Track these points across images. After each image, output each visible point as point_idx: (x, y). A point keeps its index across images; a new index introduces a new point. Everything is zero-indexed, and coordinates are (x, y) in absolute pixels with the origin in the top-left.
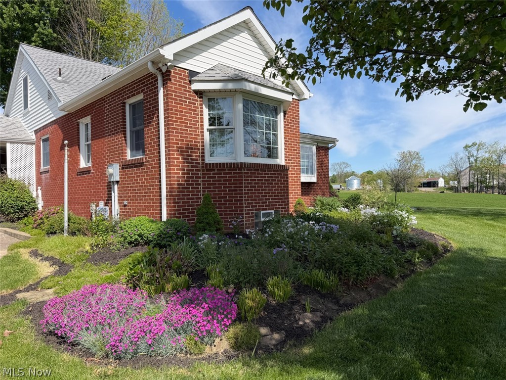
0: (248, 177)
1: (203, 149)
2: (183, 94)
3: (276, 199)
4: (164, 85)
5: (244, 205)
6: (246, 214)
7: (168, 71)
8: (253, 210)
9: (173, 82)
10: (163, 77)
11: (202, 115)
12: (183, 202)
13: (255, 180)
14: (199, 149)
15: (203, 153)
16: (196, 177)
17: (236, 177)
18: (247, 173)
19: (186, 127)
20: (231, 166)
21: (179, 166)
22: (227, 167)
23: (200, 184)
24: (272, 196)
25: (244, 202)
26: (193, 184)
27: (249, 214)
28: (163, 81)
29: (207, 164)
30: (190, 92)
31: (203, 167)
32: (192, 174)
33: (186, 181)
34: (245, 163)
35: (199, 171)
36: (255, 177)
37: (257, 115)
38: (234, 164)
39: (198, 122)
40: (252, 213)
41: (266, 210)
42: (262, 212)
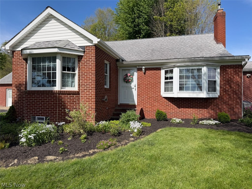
2: (18, 61)
3: (46, 110)
5: (25, 112)
6: (26, 117)
7: (13, 54)
8: (30, 115)
12: (16, 108)
14: (24, 84)
15: (26, 86)
19: (19, 75)
21: (15, 92)
24: (44, 108)
26: (21, 101)
32: (21, 96)
33: (18, 99)
35: (24, 94)
36: (32, 98)
37: (42, 64)
39: (24, 72)
41: (39, 116)
42: (36, 117)
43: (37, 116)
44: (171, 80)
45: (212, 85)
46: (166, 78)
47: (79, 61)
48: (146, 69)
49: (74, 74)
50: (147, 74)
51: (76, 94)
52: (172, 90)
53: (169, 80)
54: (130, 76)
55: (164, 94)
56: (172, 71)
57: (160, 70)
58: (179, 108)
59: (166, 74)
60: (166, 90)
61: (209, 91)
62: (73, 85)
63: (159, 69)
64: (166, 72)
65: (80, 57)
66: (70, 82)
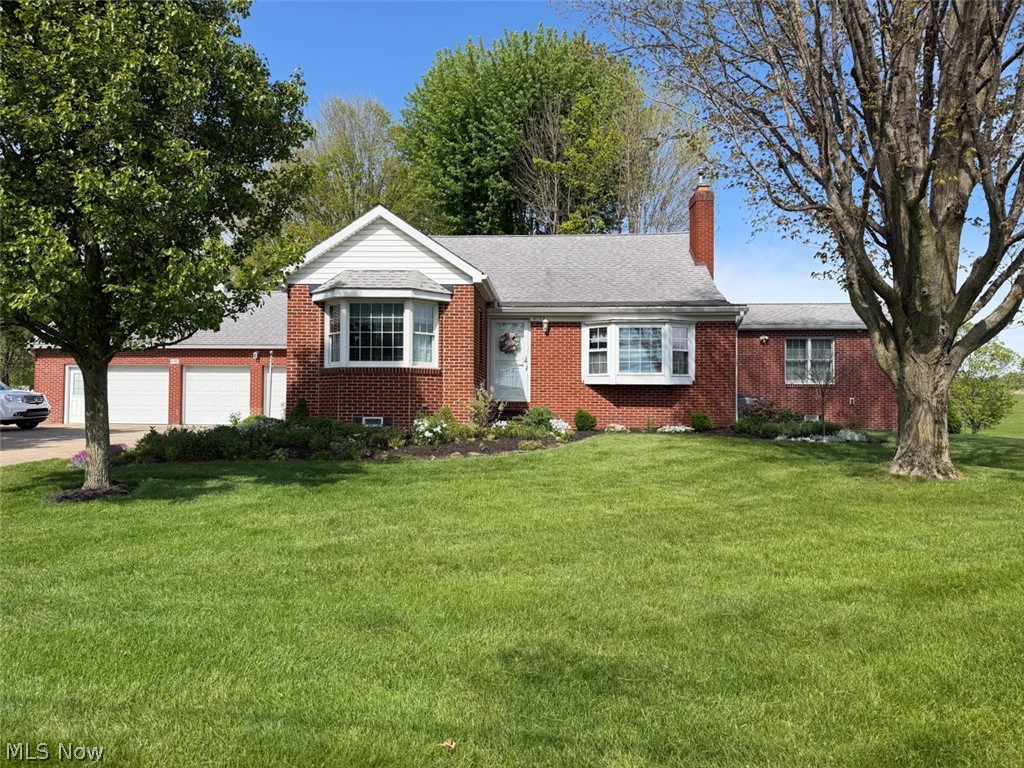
0: (344, 381)
1: (322, 355)
2: (303, 307)
3: (386, 405)
5: (338, 409)
8: (350, 415)
9: (292, 298)
11: (322, 323)
13: (355, 385)
14: (317, 355)
15: (323, 359)
16: (313, 382)
18: (345, 378)
19: (304, 336)
24: (381, 401)
27: (345, 419)
29: (325, 369)
30: (313, 304)
32: (309, 379)
35: (317, 376)
36: (355, 381)
37: (372, 317)
39: (317, 330)
40: (349, 418)
41: (371, 416)
42: (364, 418)
43: (365, 415)
44: (602, 350)
45: (680, 361)
46: (593, 345)
47: (441, 312)
48: (550, 325)
49: (431, 337)
50: (551, 334)
51: (437, 376)
52: (604, 369)
53: (598, 350)
54: (513, 338)
55: (589, 378)
56: (604, 332)
57: (580, 327)
58: (618, 406)
59: (591, 337)
60: (593, 369)
61: (674, 372)
62: (429, 358)
63: (578, 325)
64: (593, 333)
65: (443, 306)
66: (424, 353)
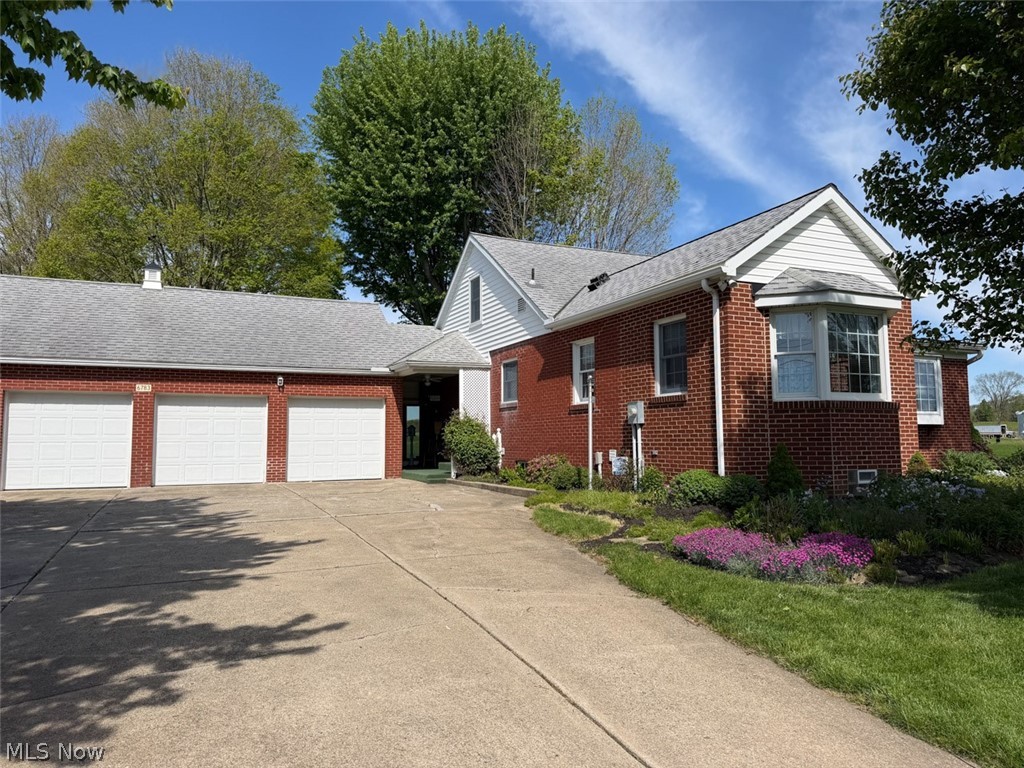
0: (837, 420)
1: (770, 383)
2: (745, 314)
3: (879, 453)
4: (720, 305)
5: (833, 460)
6: (836, 473)
7: (728, 289)
8: (845, 467)
9: (733, 301)
10: (720, 296)
11: (768, 338)
12: (746, 454)
13: (848, 425)
14: (764, 383)
15: (770, 388)
16: (762, 421)
17: (820, 421)
18: (837, 415)
19: (748, 355)
20: (811, 406)
21: (740, 406)
22: (807, 407)
23: (766, 431)
24: (874, 448)
25: (833, 456)
26: (758, 431)
27: (840, 472)
28: (720, 300)
29: (776, 403)
30: (753, 310)
31: (770, 407)
32: (757, 416)
33: (748, 426)
34: (833, 402)
35: (765, 412)
36: (847, 420)
37: (848, 333)
38: (817, 402)
39: (763, 347)
40: (845, 472)
41: (865, 468)
42: (859, 472)
43: (860, 468)
